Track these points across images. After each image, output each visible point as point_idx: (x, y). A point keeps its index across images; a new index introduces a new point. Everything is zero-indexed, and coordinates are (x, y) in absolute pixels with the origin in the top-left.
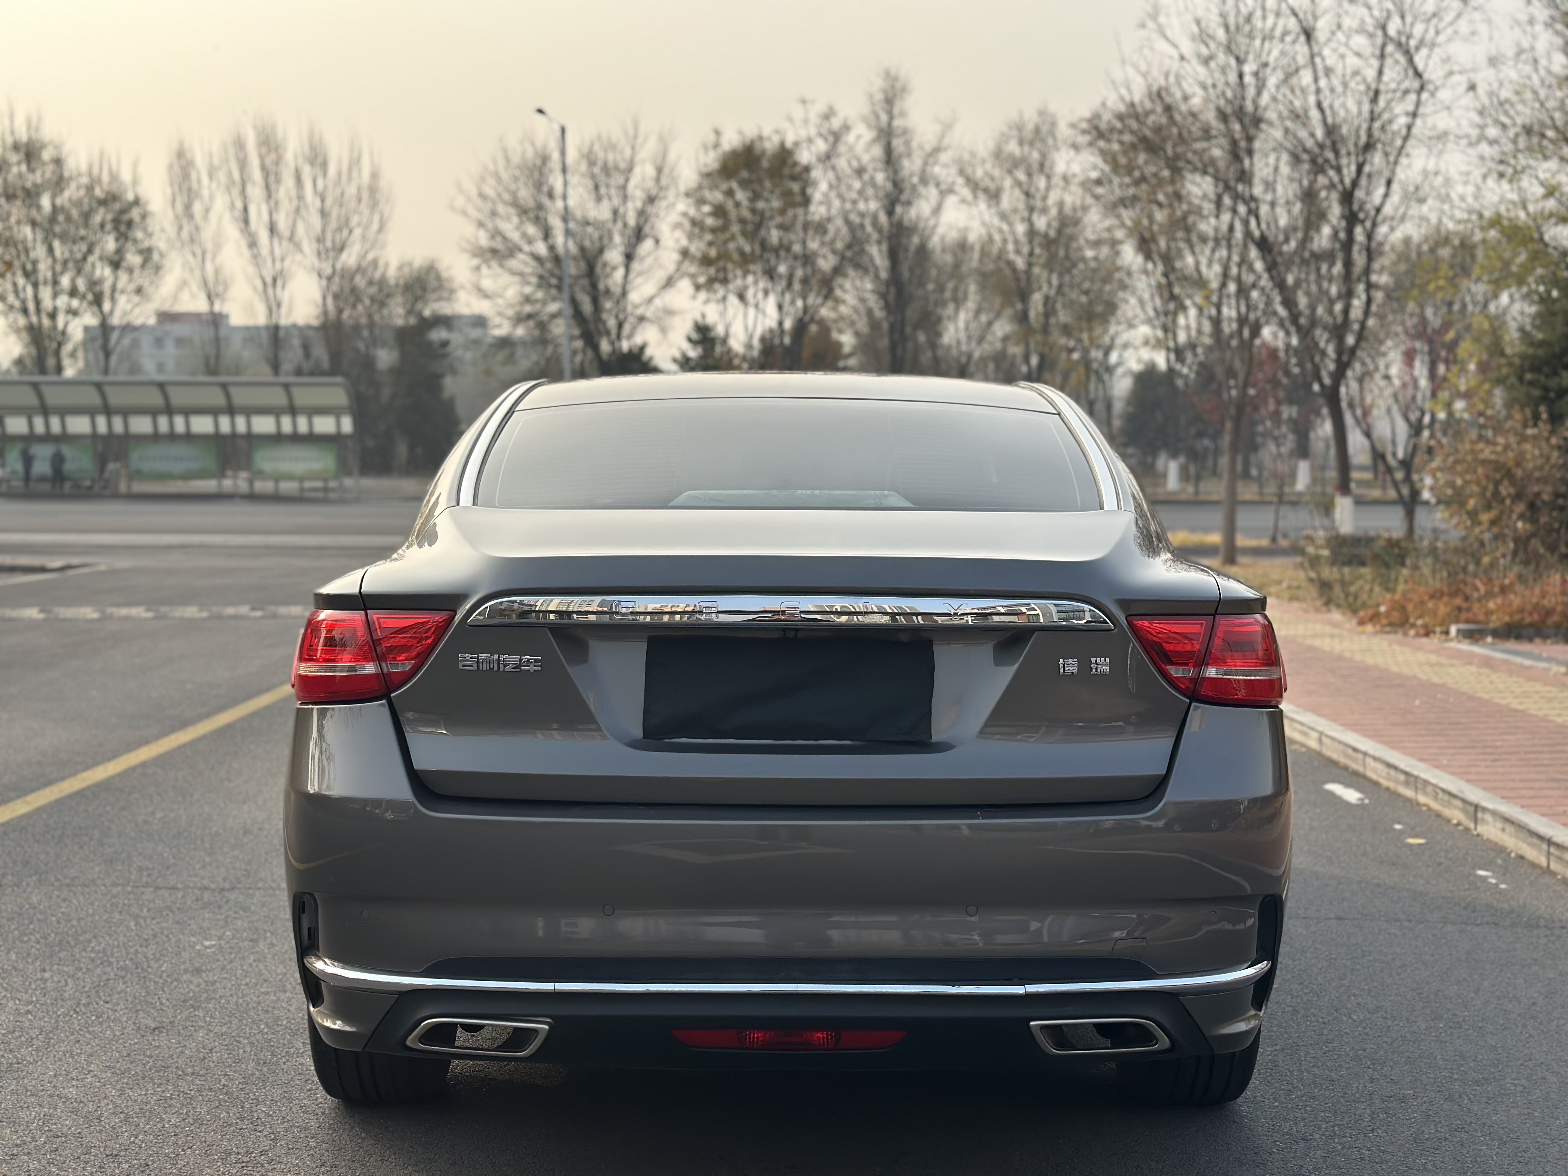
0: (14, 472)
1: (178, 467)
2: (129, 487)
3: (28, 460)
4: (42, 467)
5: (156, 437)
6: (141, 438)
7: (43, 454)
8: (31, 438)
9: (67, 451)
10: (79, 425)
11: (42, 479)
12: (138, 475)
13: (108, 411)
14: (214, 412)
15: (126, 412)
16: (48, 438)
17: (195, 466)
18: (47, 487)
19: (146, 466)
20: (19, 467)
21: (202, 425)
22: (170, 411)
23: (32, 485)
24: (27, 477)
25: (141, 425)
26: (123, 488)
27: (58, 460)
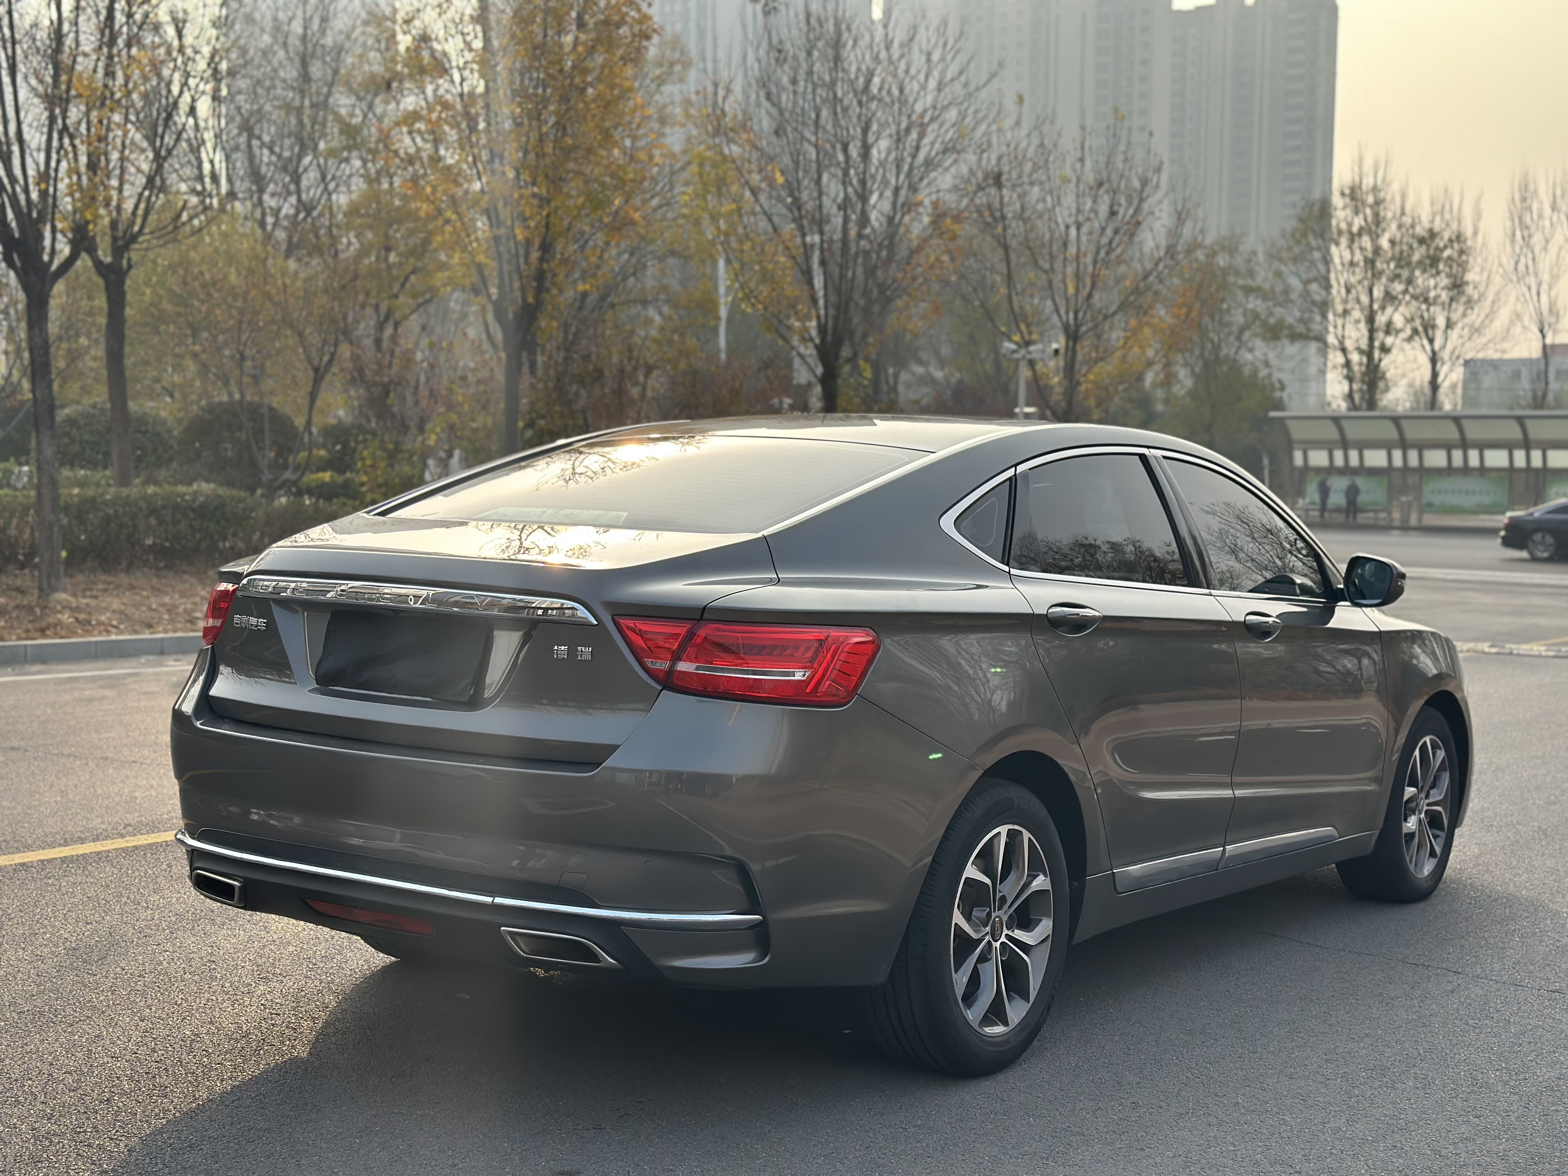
0: (1313, 503)
1: (1470, 501)
2: (1420, 519)
3: (1324, 491)
4: (1337, 499)
5: (1449, 471)
6: (1438, 472)
7: (1339, 485)
8: (1331, 470)
9: (1360, 482)
10: (1376, 458)
11: (1338, 510)
12: (1430, 507)
13: (1404, 445)
14: (1509, 446)
15: (1421, 447)
16: (1346, 470)
17: (1487, 500)
18: (1341, 518)
19: (1437, 500)
20: (1317, 498)
21: (1497, 458)
22: (1465, 445)
23: (1326, 514)
24: (1323, 508)
25: (1436, 458)
26: (1413, 521)
27: (1352, 492)
